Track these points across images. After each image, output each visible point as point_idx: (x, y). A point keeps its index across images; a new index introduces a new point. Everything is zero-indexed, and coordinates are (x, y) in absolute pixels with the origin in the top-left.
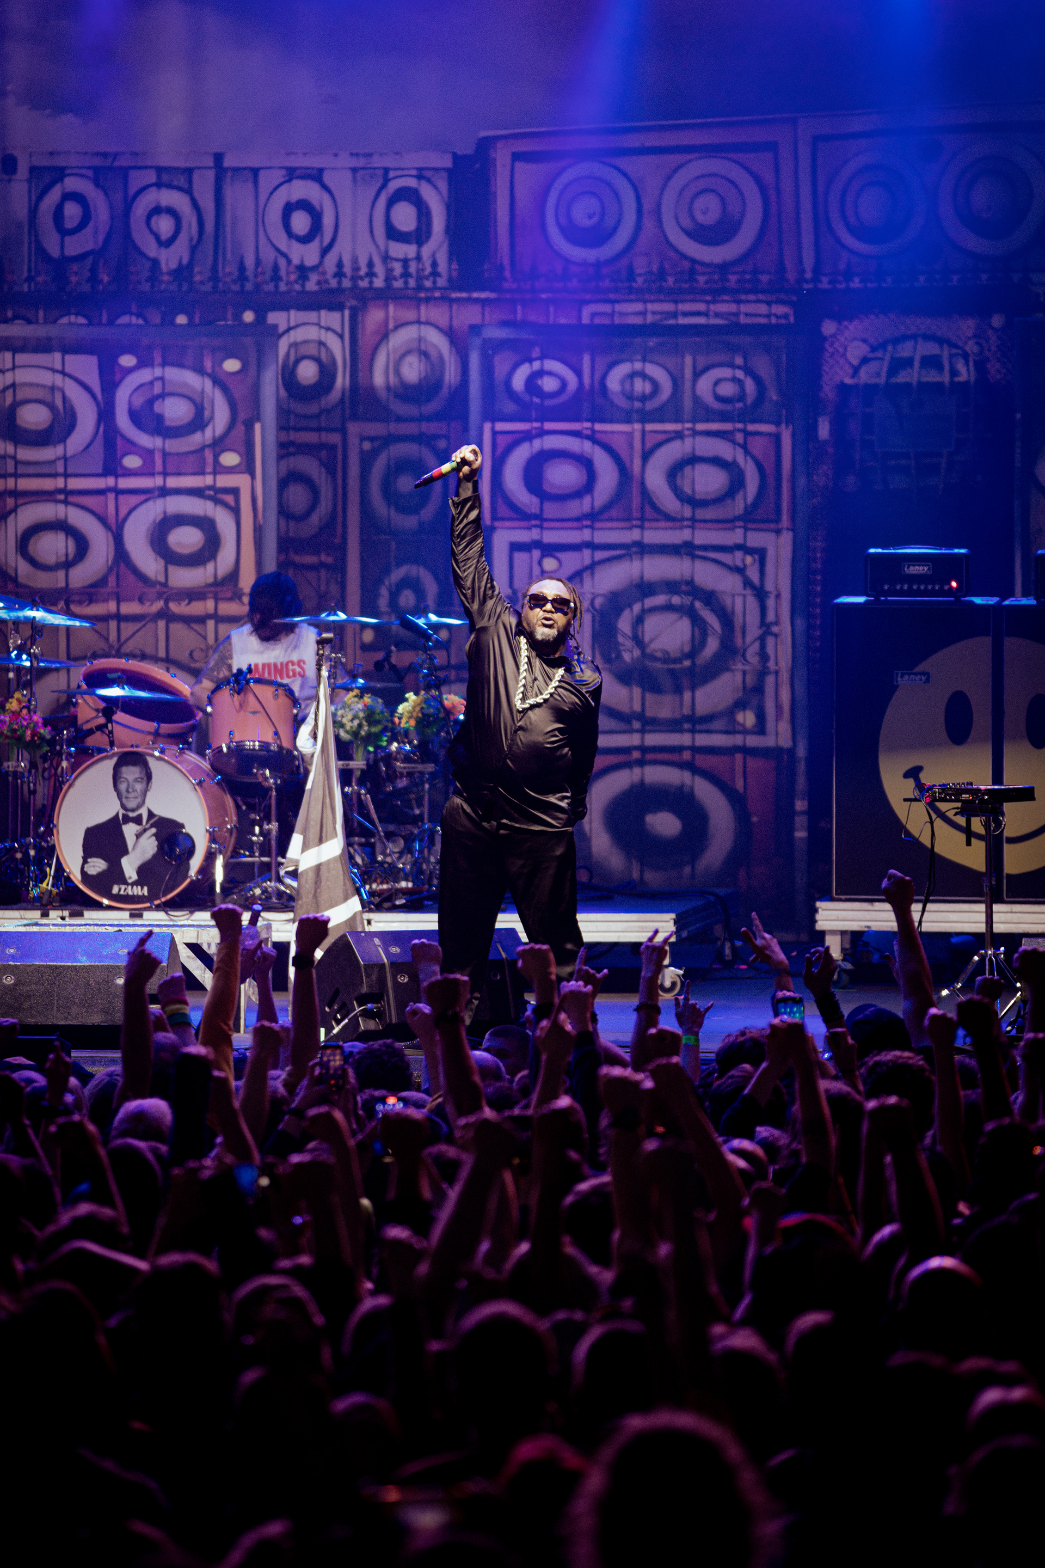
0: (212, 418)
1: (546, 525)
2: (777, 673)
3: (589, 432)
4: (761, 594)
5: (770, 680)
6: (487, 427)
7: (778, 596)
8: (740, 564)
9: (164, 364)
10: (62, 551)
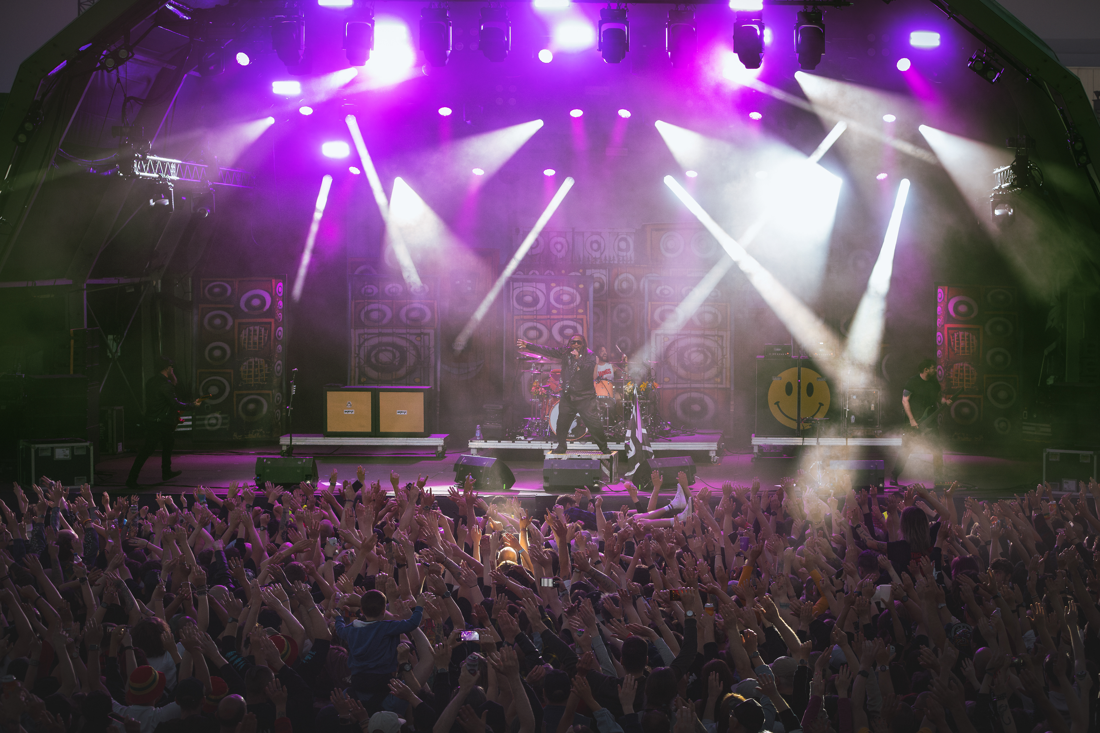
0: (576, 300)
2: (726, 368)
4: (722, 348)
5: (724, 370)
6: (649, 303)
7: (727, 348)
8: (717, 340)
9: (563, 286)
10: (535, 335)
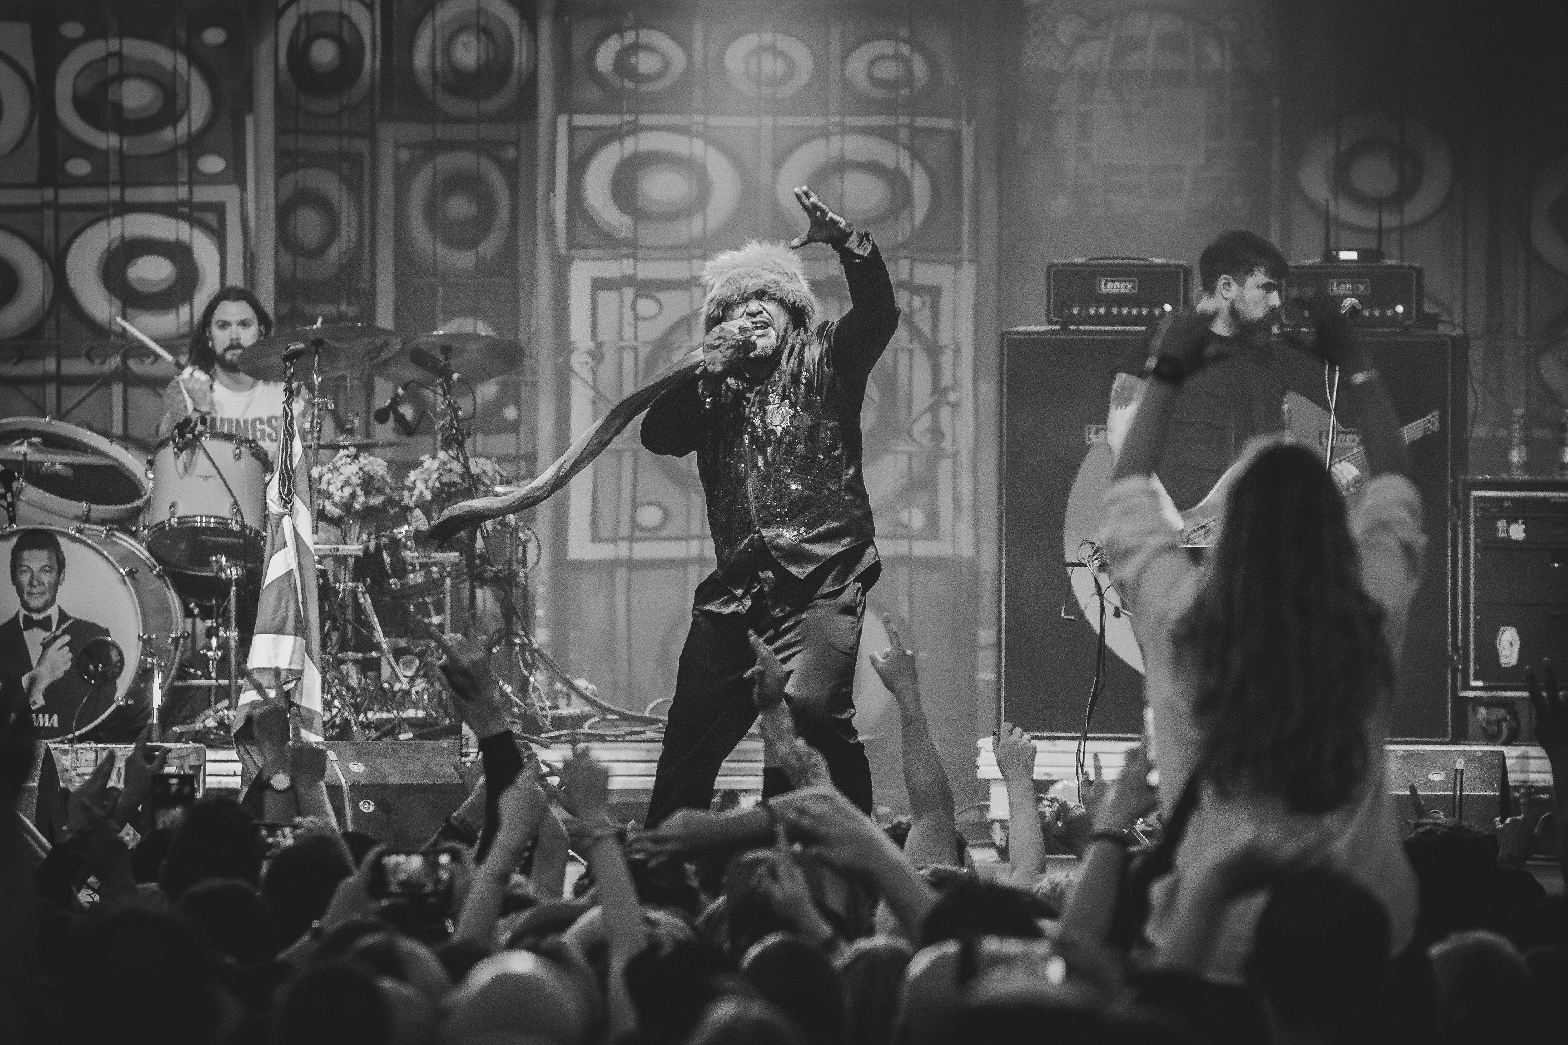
0: (187, 108)
1: (640, 254)
2: (955, 455)
3: (701, 128)
4: (933, 349)
5: (945, 466)
6: (562, 121)
7: (957, 351)
9: (121, 36)
